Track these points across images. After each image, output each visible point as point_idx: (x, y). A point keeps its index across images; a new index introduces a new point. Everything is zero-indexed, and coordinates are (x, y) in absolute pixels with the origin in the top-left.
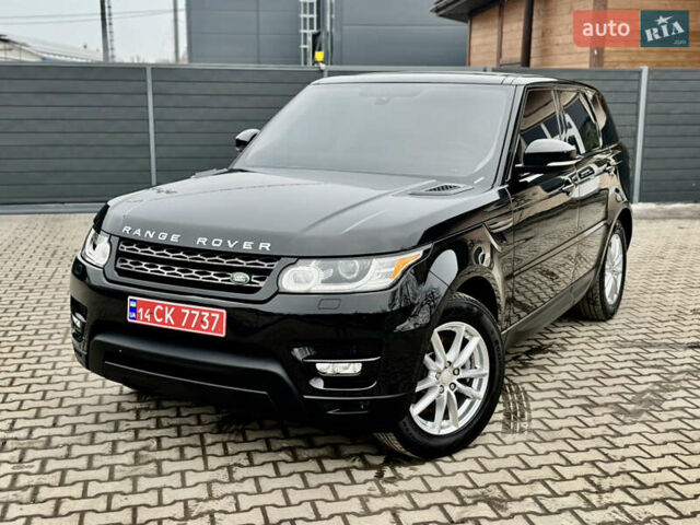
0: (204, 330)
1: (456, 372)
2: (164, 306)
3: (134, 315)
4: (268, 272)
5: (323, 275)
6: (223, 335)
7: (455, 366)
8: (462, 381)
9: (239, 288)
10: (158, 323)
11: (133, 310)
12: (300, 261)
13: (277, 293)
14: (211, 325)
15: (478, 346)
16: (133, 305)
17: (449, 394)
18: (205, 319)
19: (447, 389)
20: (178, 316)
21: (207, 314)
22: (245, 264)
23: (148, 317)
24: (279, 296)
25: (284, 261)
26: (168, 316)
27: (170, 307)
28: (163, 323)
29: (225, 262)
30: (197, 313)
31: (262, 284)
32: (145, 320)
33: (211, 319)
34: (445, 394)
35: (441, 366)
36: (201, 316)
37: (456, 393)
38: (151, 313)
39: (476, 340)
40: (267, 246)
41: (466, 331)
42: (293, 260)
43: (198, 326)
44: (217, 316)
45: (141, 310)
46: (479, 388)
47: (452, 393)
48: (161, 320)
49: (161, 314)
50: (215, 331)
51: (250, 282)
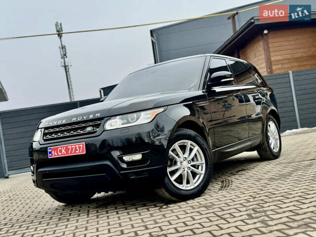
0: (78, 153)
1: (189, 162)
2: (61, 147)
3: (51, 155)
4: (100, 124)
5: (121, 122)
6: (85, 153)
7: (188, 159)
8: (194, 166)
9: (90, 133)
10: (60, 155)
11: (50, 153)
12: (112, 118)
13: (104, 131)
14: (80, 150)
15: (198, 150)
16: (50, 151)
17: (187, 172)
18: (77, 148)
19: (186, 169)
20: (67, 150)
21: (78, 146)
22: (91, 124)
23: (56, 154)
24: (104, 132)
25: (106, 119)
26: (63, 151)
27: (64, 147)
28: (62, 154)
29: (83, 125)
30: (74, 147)
31: (98, 129)
32: (55, 155)
33: (79, 148)
34: (186, 172)
35: (182, 160)
36: (76, 147)
37: (191, 172)
38: (57, 152)
39: (196, 148)
40: (99, 115)
41: (191, 144)
42: (109, 118)
43: (75, 152)
44: (82, 145)
45: (53, 152)
46: (202, 170)
47: (189, 172)
48: (61, 154)
49: (61, 151)
50: (82, 152)
51: (93, 130)
